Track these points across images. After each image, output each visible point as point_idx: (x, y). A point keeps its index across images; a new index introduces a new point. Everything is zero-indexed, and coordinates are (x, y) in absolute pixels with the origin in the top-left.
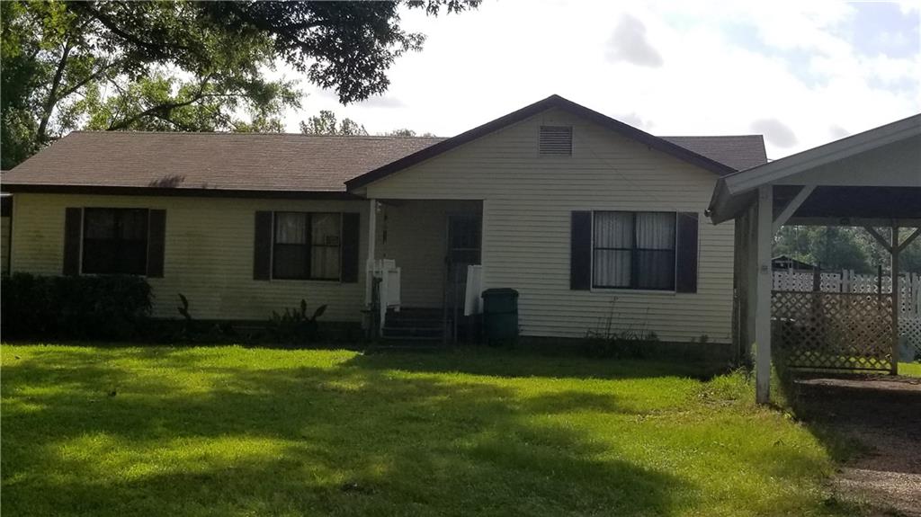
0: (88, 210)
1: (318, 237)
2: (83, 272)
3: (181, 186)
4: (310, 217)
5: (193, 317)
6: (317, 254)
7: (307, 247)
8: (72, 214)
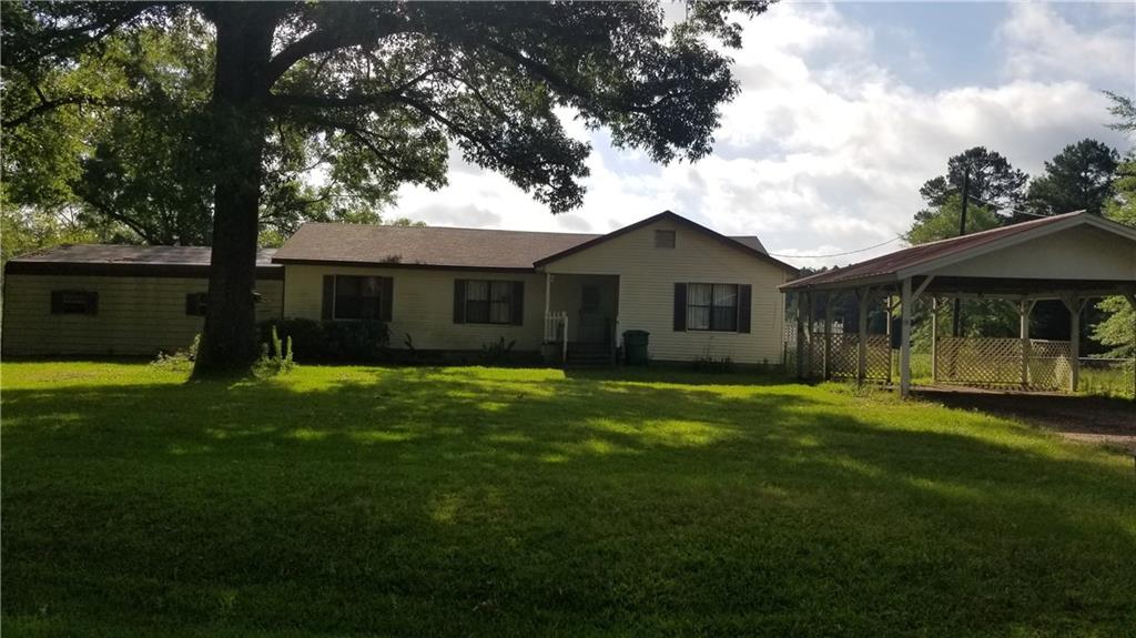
0: (338, 277)
1: (495, 297)
2: (336, 317)
3: (403, 262)
4: (490, 283)
5: (416, 348)
6: (495, 307)
7: (488, 302)
8: (328, 280)
